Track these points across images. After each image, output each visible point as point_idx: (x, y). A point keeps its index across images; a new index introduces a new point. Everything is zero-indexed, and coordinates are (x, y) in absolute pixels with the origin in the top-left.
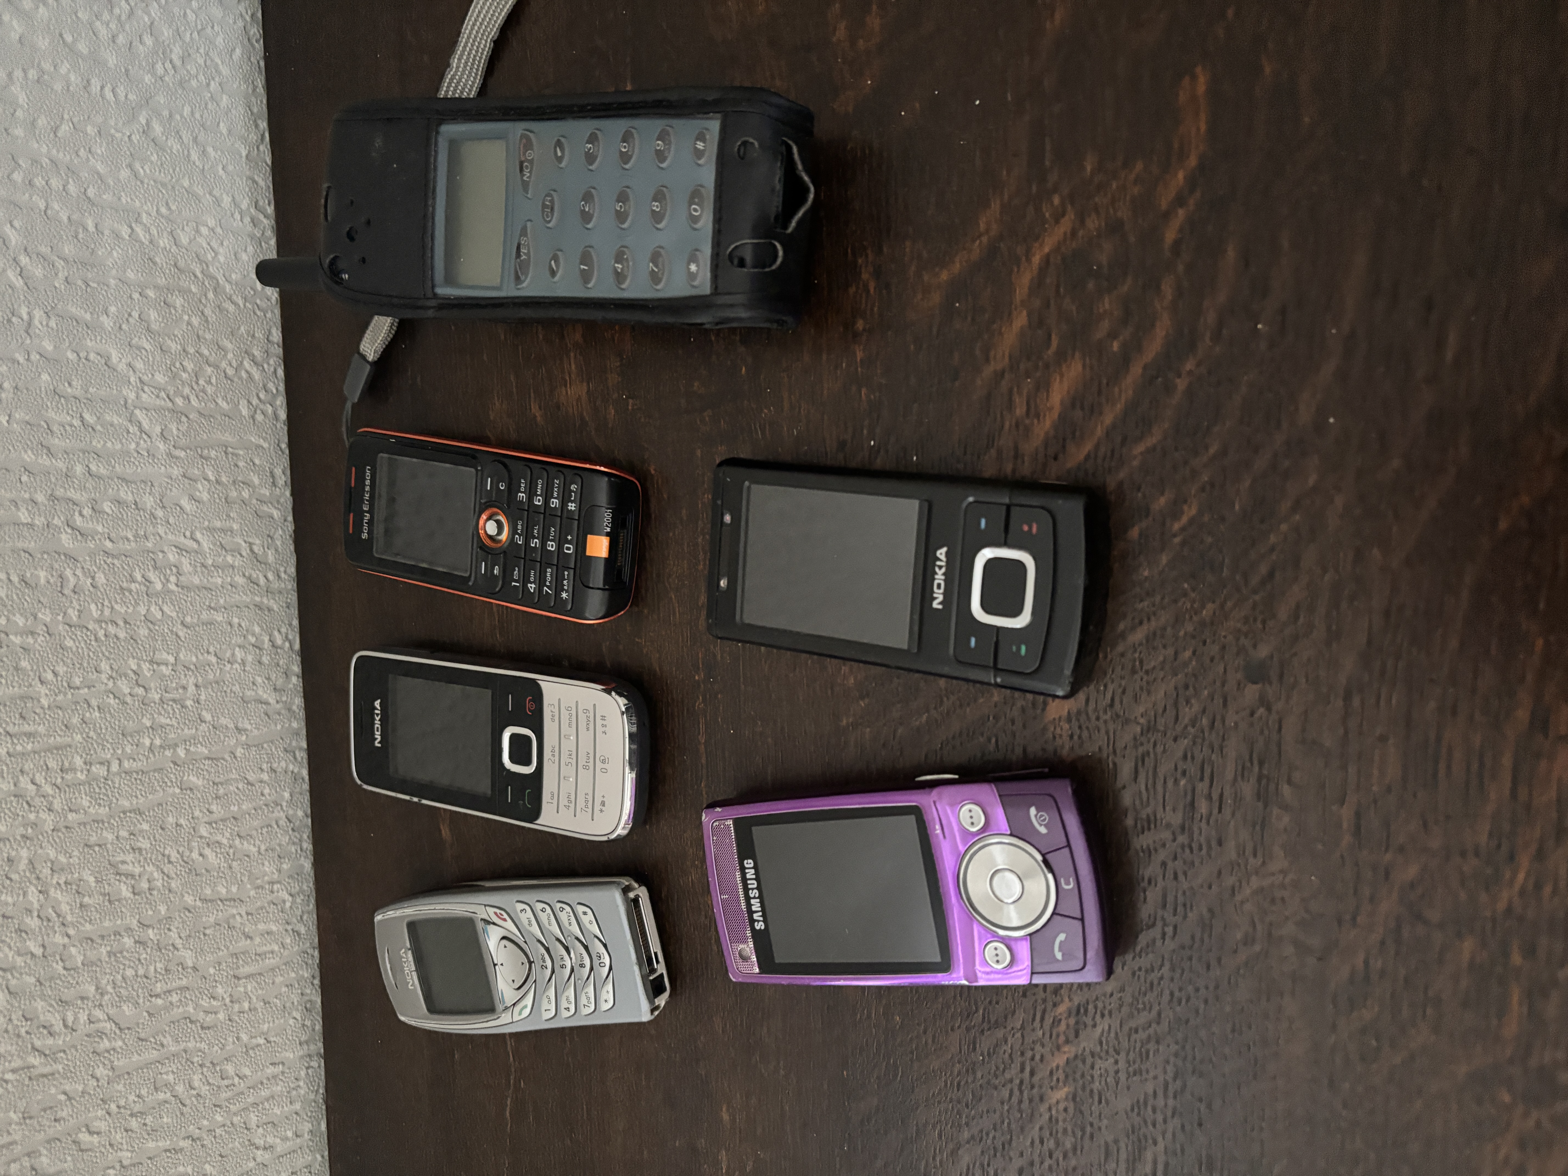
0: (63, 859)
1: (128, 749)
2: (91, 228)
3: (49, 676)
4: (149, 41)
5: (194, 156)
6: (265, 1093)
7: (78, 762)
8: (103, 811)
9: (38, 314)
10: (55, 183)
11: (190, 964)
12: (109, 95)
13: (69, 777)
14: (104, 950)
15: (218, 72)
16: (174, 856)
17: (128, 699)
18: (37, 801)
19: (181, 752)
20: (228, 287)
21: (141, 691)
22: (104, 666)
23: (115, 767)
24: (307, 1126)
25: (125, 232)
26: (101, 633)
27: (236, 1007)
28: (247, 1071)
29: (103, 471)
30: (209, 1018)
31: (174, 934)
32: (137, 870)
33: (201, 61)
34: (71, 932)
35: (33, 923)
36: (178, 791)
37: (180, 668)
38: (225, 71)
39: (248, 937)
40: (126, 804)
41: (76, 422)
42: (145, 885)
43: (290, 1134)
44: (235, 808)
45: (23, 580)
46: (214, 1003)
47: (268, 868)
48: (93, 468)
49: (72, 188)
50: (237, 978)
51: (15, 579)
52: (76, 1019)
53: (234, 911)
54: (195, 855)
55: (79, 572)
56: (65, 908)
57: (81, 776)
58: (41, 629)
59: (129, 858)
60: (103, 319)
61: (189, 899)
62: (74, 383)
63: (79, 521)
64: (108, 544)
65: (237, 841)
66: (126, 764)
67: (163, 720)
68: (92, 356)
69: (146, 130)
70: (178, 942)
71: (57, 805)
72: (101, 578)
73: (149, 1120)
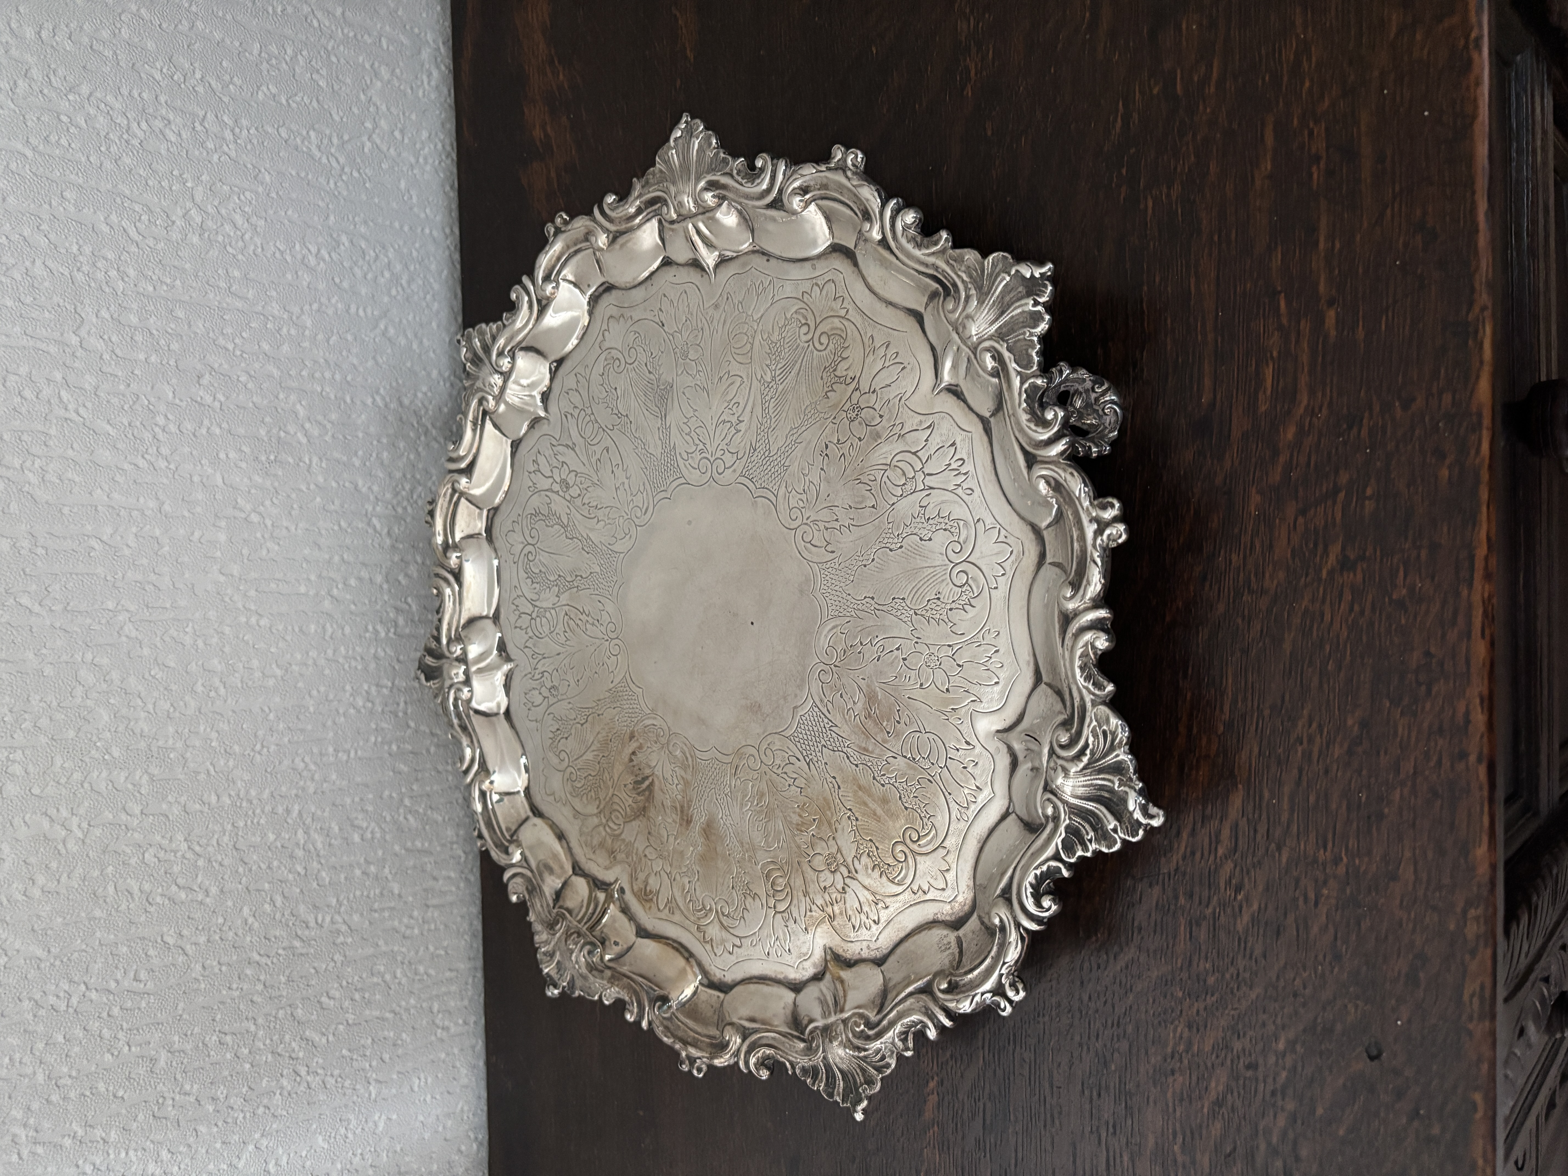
0: (319, 813)
1: (361, 743)
2: (348, 400)
3: (315, 693)
4: (387, 274)
5: (415, 346)
6: (444, 989)
7: (331, 750)
8: (344, 783)
9: (315, 460)
10: (328, 375)
11: (396, 891)
12: (361, 312)
13: (324, 759)
14: (342, 876)
15: (432, 288)
16: (388, 818)
17: (363, 711)
18: (305, 773)
19: (394, 747)
20: (434, 432)
21: (370, 705)
22: (348, 688)
23: (352, 754)
24: (472, 1019)
25: (369, 401)
26: (346, 666)
27: (426, 926)
28: (432, 972)
29: (352, 559)
30: (408, 932)
31: (387, 870)
32: (365, 825)
33: (421, 282)
34: (323, 861)
35: (300, 853)
36: (391, 773)
37: (395, 690)
38: (436, 286)
39: (435, 879)
40: (358, 779)
41: (336, 528)
42: (369, 836)
43: (461, 1021)
44: (428, 789)
45: (301, 630)
46: (412, 921)
47: (450, 832)
48: (345, 556)
49: (338, 377)
50: (428, 906)
51: (297, 629)
52: (323, 920)
53: (426, 860)
54: (401, 818)
55: (335, 626)
56: (319, 845)
57: (332, 759)
58: (310, 662)
59: (360, 817)
60: (354, 459)
61: (397, 848)
62: (336, 502)
63: (335, 592)
64: (353, 607)
65: (429, 812)
66: (359, 752)
67: (385, 725)
68: (347, 484)
69: (384, 333)
70: (390, 877)
71: (317, 777)
72: (347, 630)
73: (367, 995)
